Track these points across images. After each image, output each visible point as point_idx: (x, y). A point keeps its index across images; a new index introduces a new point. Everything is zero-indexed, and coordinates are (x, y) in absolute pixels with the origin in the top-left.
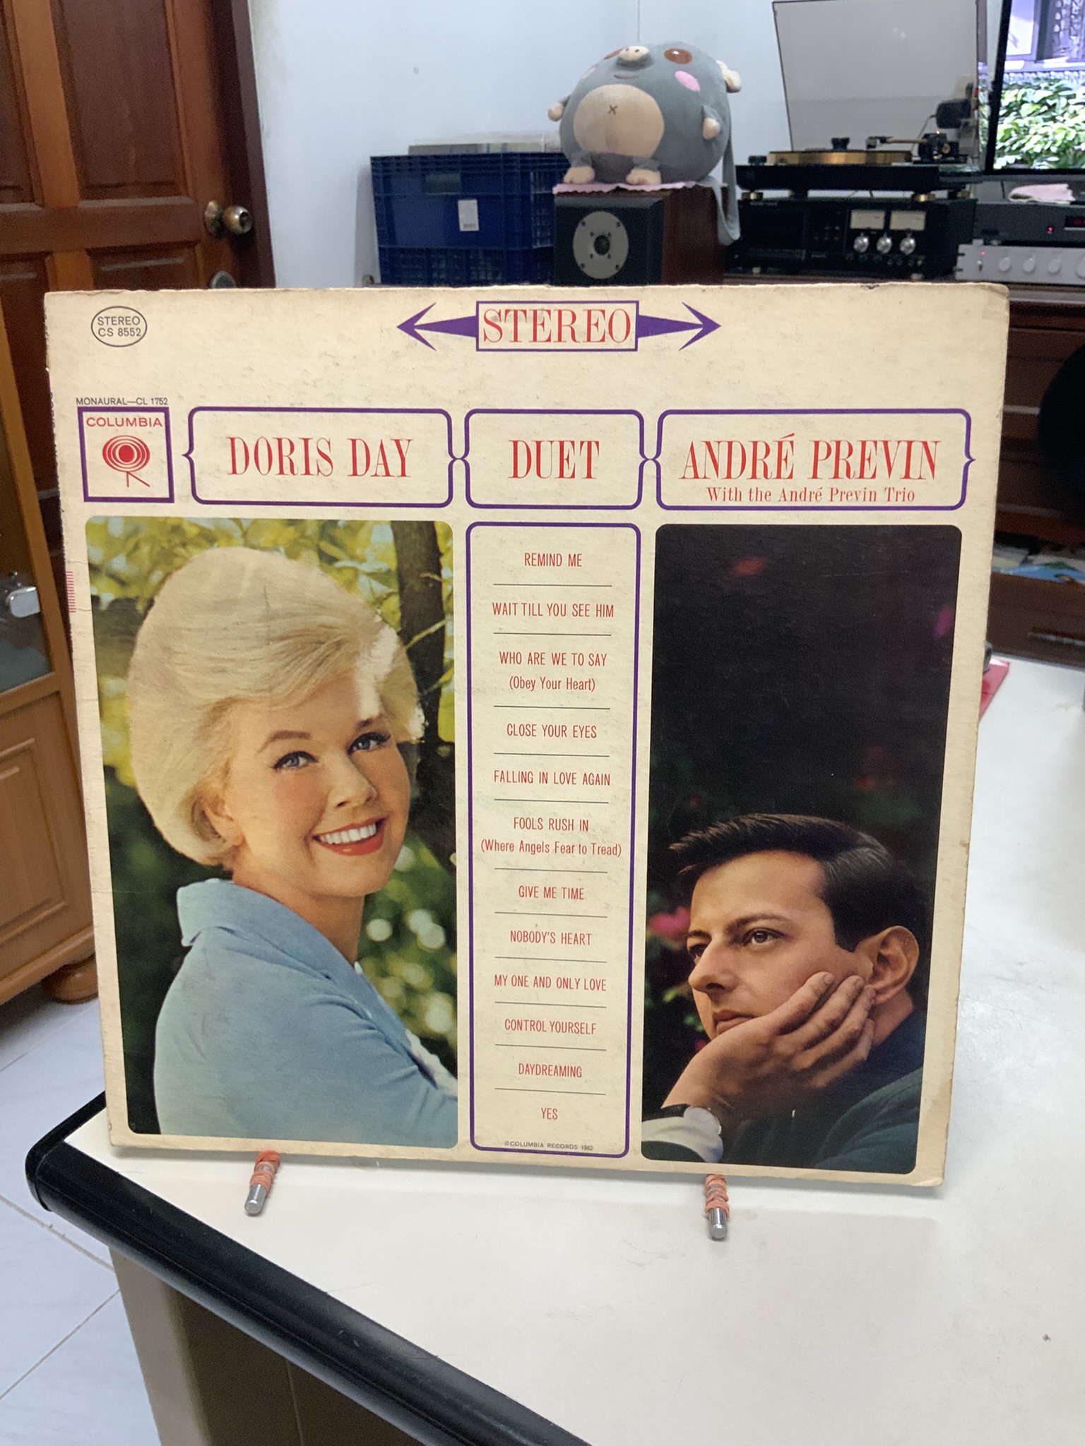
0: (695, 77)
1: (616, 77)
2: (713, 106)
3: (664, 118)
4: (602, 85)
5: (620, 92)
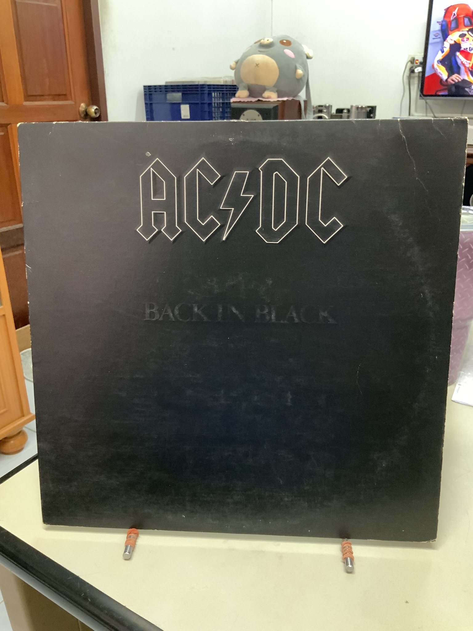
0: (293, 52)
1: (259, 51)
2: (300, 64)
3: (280, 69)
4: (253, 55)
5: (260, 58)
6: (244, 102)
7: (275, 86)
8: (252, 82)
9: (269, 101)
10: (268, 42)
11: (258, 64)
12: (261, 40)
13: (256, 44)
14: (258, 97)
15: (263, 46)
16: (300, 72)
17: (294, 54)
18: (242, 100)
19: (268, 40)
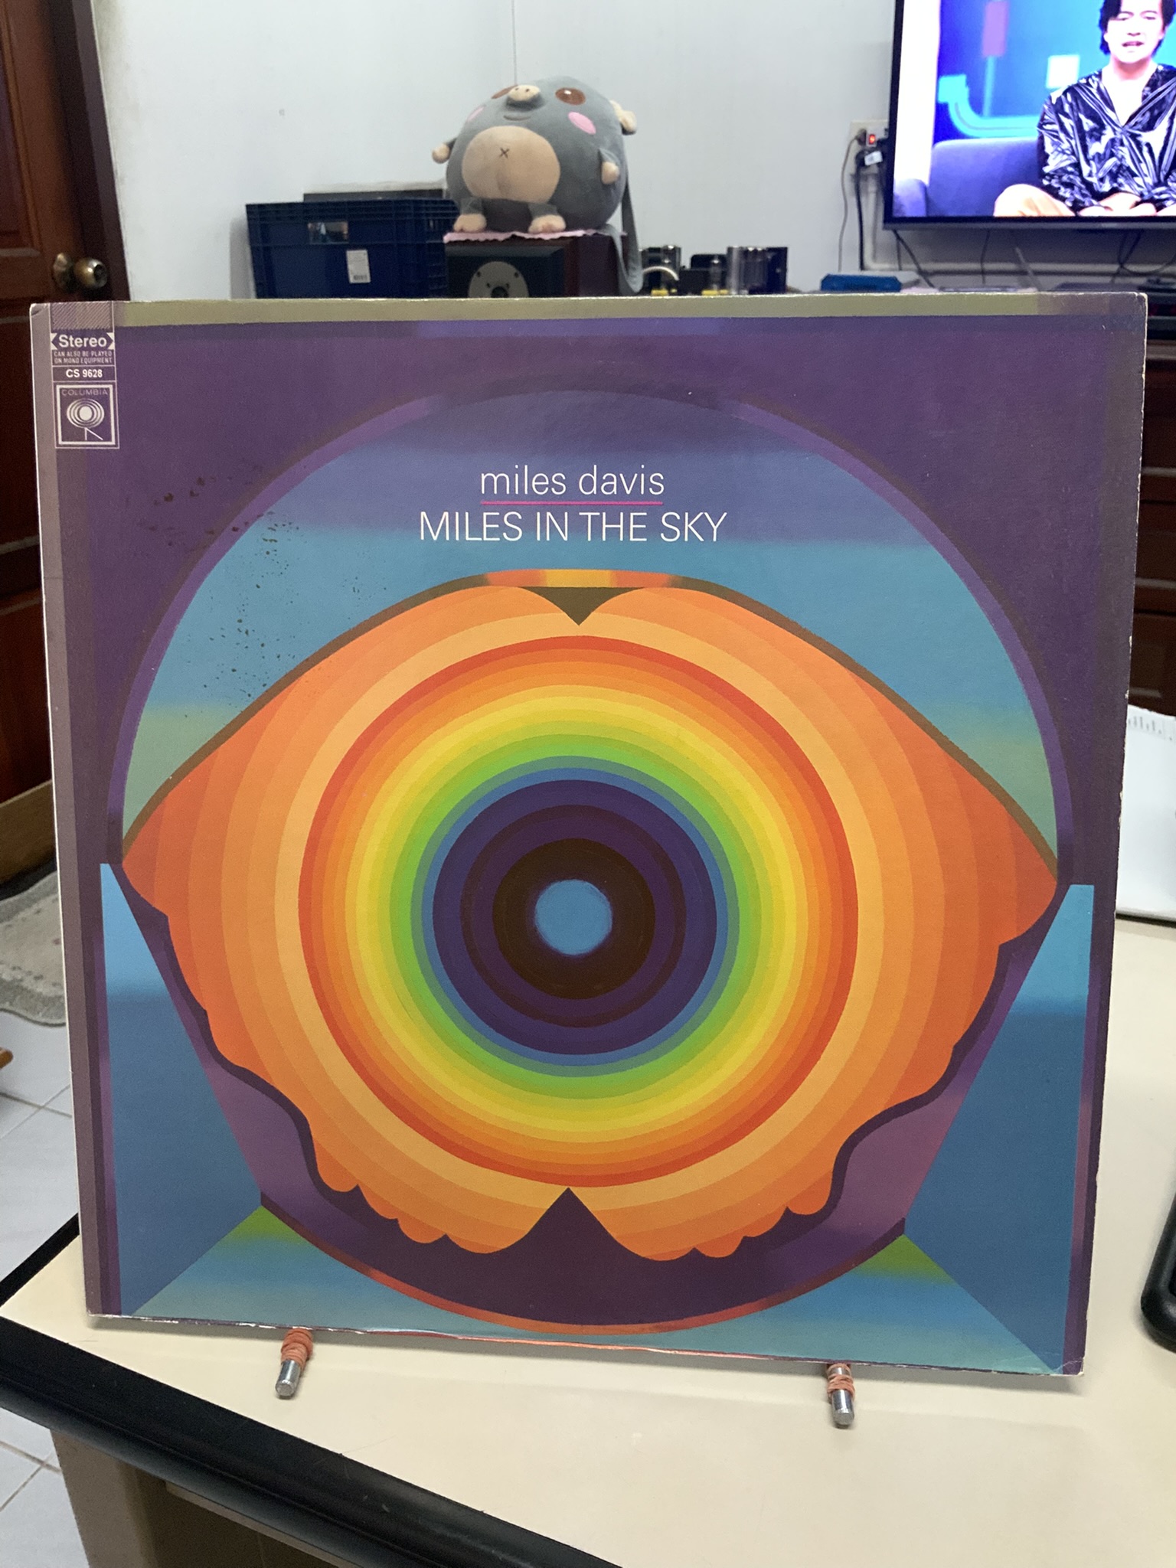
0: (590, 118)
1: (505, 117)
2: (610, 149)
3: (559, 160)
4: (490, 126)
5: (510, 134)
10: (529, 95)
12: (510, 89)
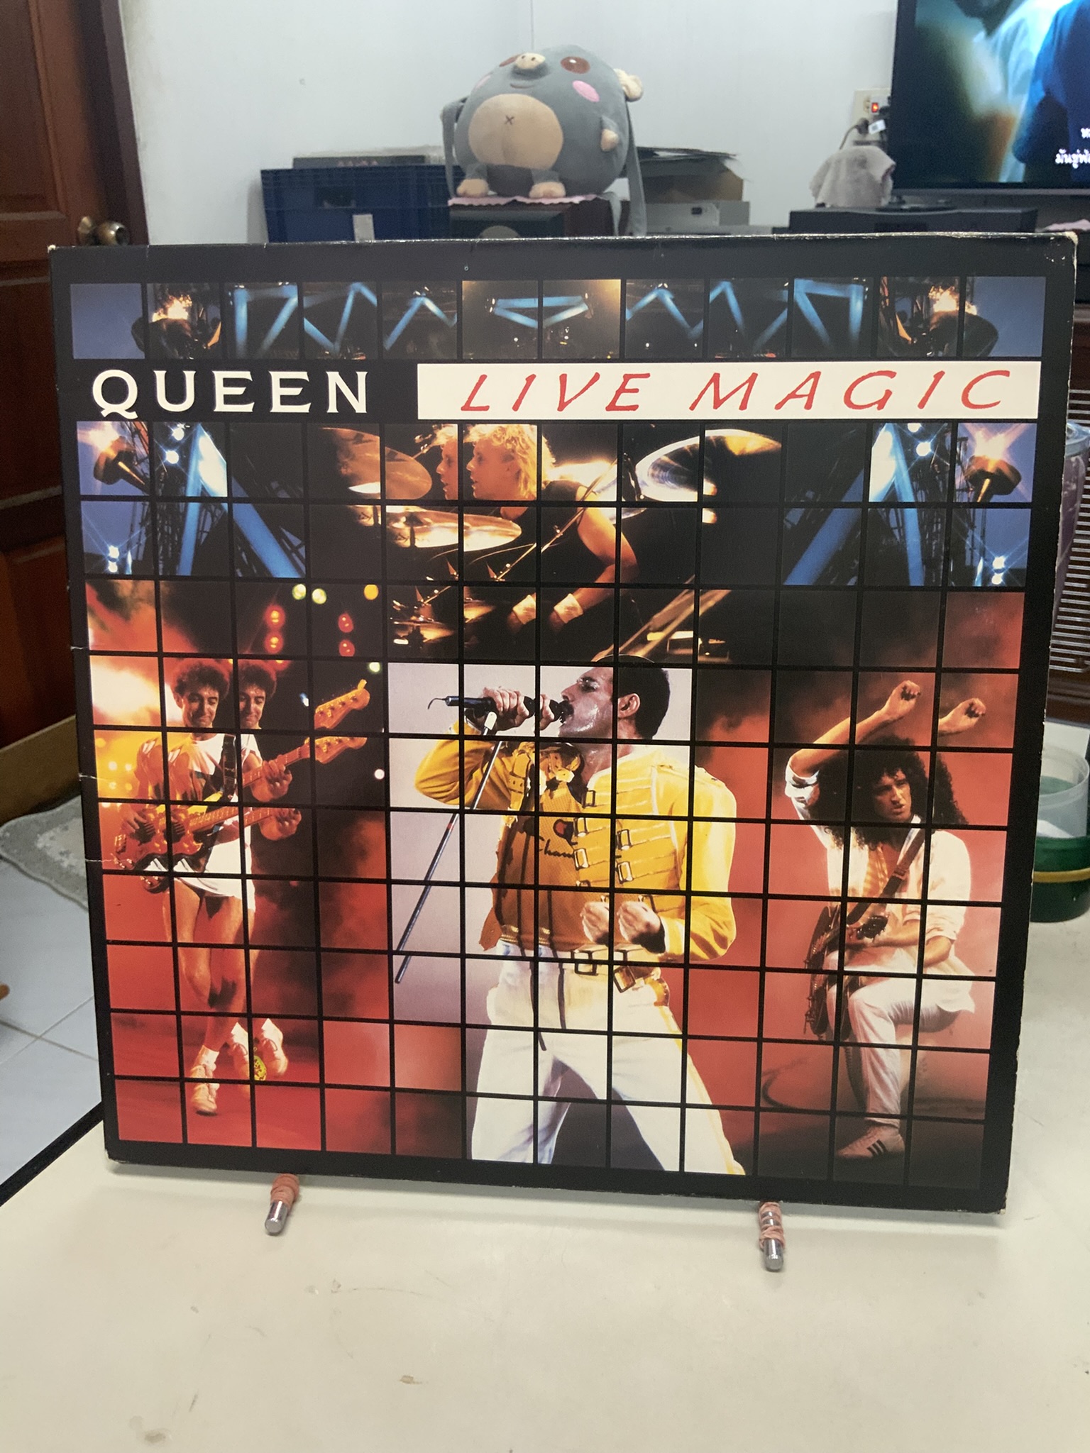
1: (512, 86)
2: (610, 117)
5: (517, 102)
6: (480, 207)
7: (554, 168)
8: (498, 160)
9: (540, 204)
10: (534, 64)
11: (513, 118)
12: (516, 57)
13: (506, 66)
14: (511, 196)
15: (520, 73)
16: (610, 135)
17: (598, 91)
18: (475, 202)
19: (533, 59)
